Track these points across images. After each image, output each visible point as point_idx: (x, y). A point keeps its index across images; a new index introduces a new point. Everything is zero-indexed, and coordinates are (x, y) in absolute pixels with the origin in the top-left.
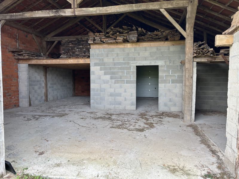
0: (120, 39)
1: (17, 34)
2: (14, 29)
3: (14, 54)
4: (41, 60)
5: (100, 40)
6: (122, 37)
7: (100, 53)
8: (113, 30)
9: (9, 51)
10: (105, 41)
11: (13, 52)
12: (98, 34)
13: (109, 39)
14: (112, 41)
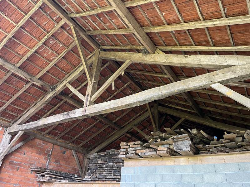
0: (163, 149)
1: (51, 150)
2: (48, 143)
3: (37, 175)
4: (64, 184)
5: (134, 152)
6: (166, 146)
7: (135, 174)
8: (154, 137)
9: (32, 170)
10: (141, 153)
11: (37, 172)
12: (133, 143)
13: (147, 150)
14: (150, 153)
